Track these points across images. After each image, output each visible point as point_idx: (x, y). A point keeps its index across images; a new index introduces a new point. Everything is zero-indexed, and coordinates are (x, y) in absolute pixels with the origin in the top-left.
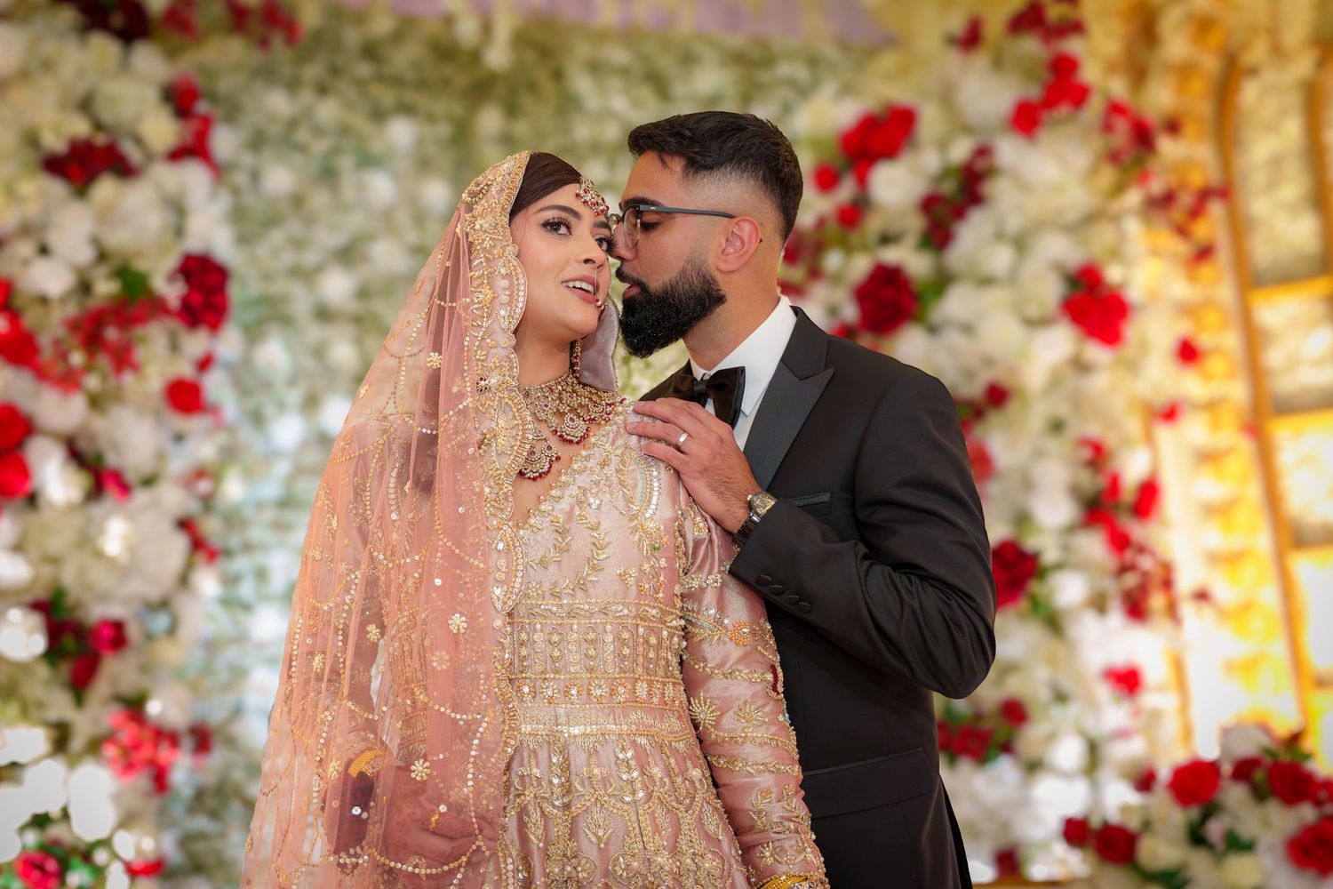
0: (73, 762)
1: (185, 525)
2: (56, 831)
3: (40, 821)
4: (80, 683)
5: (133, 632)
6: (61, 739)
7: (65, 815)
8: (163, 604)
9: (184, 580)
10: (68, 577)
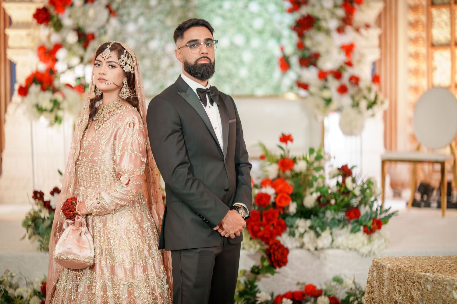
0: (85, 65)
1: (108, 7)
2: (83, 82)
3: (79, 78)
4: (85, 47)
5: (97, 35)
6: (82, 59)
7: (84, 77)
8: (103, 27)
9: (108, 21)
10: (81, 23)
